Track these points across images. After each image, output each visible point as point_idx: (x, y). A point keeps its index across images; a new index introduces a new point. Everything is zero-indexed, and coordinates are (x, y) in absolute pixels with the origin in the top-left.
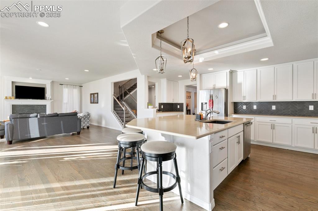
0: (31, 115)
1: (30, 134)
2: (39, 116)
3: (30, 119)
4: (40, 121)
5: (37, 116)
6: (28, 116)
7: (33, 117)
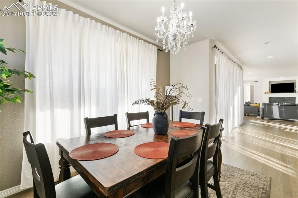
0: (274, 104)
1: (273, 115)
2: (279, 105)
3: (273, 106)
4: (280, 108)
5: (278, 105)
6: (272, 104)
7: (276, 105)
